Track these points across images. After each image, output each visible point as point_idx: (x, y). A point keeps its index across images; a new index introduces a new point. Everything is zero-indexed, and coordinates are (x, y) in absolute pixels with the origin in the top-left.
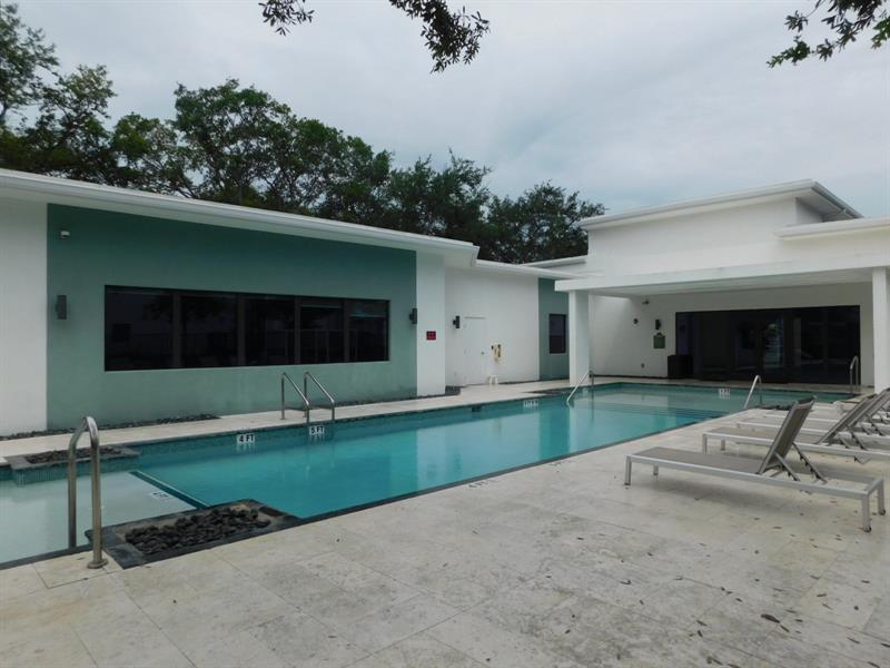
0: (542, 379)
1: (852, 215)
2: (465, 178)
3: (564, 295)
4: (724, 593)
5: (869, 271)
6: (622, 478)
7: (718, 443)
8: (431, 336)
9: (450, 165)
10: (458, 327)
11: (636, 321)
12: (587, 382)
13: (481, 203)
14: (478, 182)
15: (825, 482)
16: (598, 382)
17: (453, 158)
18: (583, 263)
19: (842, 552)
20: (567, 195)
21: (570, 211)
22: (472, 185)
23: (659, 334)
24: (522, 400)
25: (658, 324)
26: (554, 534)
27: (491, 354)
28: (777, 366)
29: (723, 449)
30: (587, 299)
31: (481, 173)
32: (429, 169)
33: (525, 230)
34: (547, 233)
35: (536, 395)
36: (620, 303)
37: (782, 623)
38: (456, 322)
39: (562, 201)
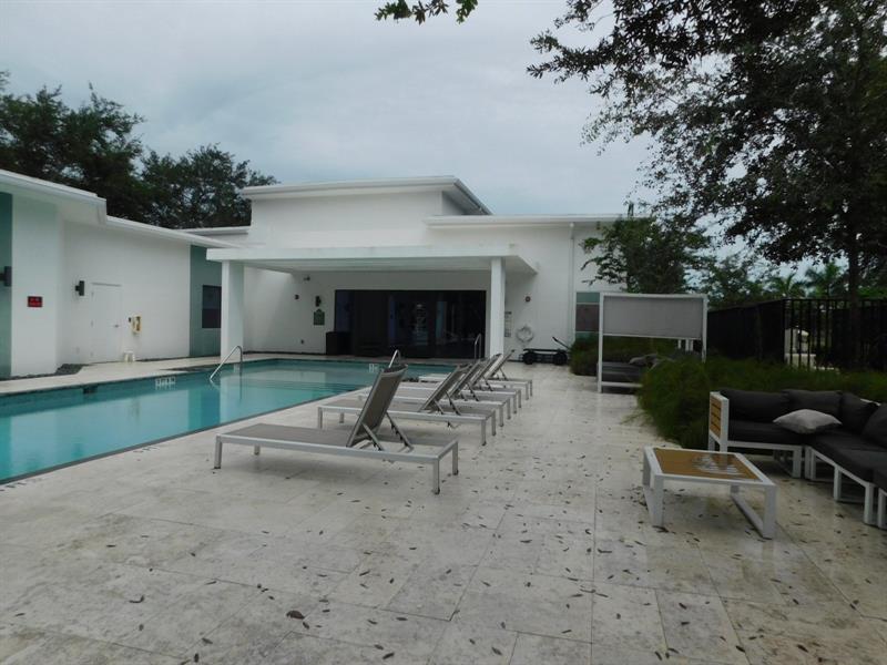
0: (193, 355)
1: (485, 212)
2: (109, 123)
3: (217, 265)
4: (259, 591)
5: (489, 260)
6: (212, 463)
7: (336, 416)
8: (35, 302)
9: (90, 104)
10: (82, 293)
11: (297, 297)
12: (236, 358)
13: (132, 156)
14: (127, 130)
15: (412, 449)
16: (247, 359)
17: (94, 95)
18: (245, 234)
19: (406, 519)
20: (236, 161)
21: (239, 179)
22: (119, 133)
23: (319, 310)
24: (154, 378)
25: (318, 301)
26: (77, 544)
27: (129, 327)
28: (426, 344)
29: (342, 422)
30: (242, 272)
31: (131, 120)
32: (60, 103)
33: (188, 195)
34: (213, 201)
35: (174, 372)
36: (281, 278)
37: (305, 620)
38: (80, 288)
39: (230, 168)
